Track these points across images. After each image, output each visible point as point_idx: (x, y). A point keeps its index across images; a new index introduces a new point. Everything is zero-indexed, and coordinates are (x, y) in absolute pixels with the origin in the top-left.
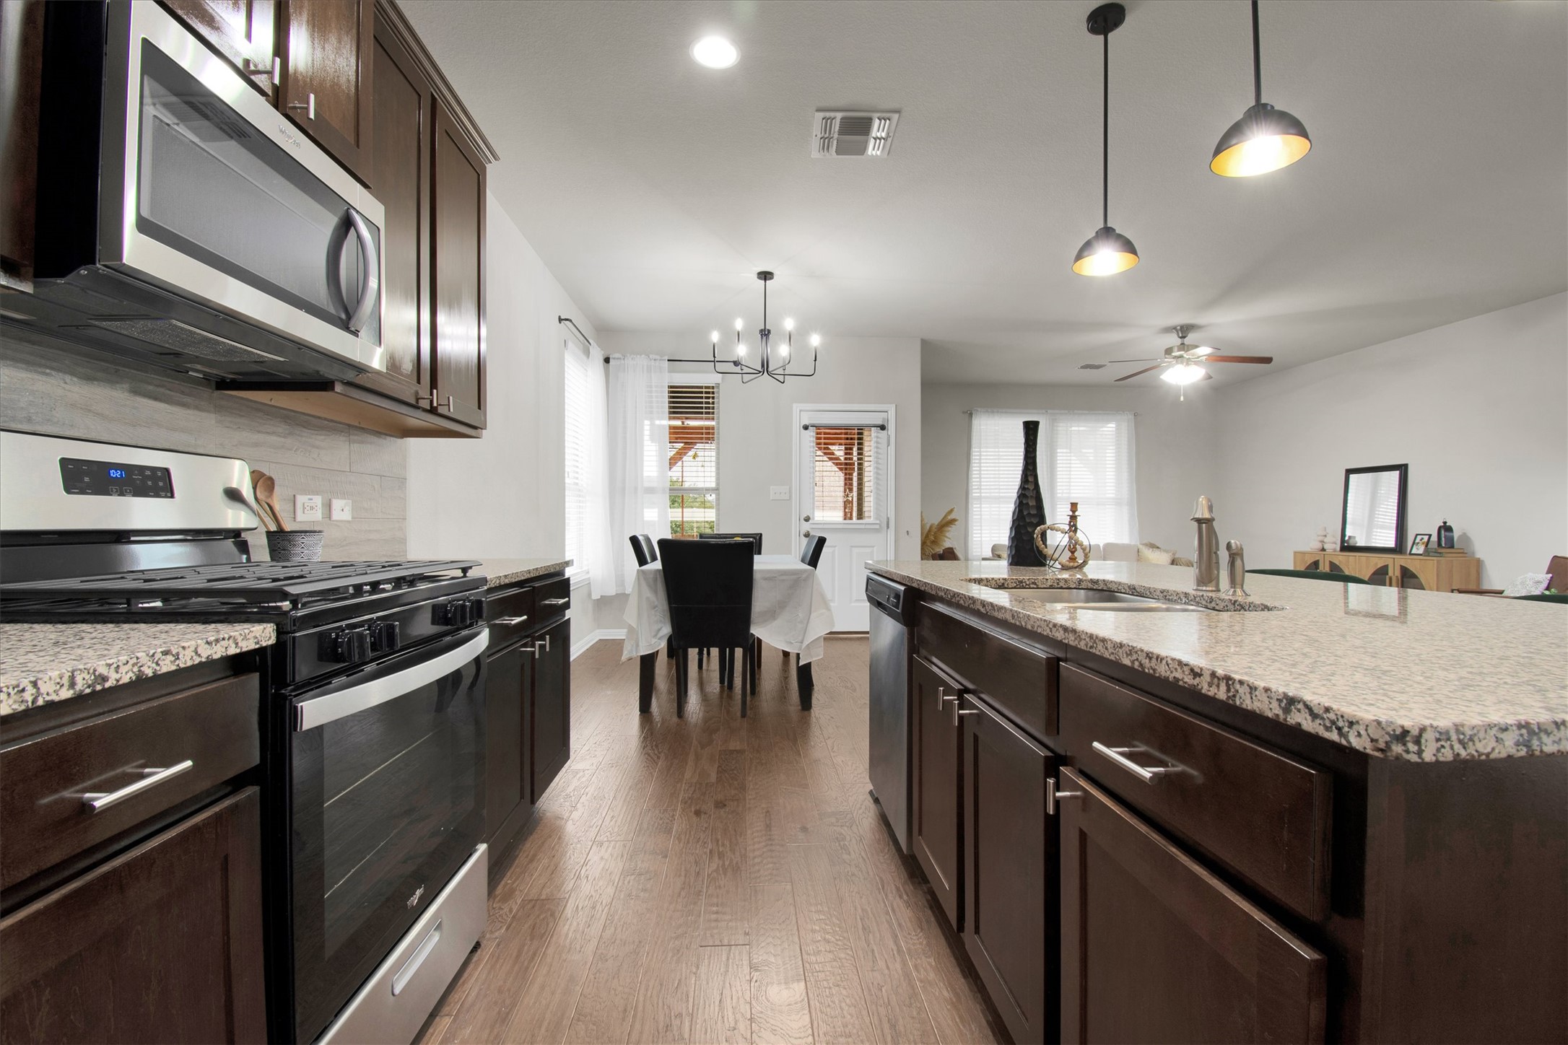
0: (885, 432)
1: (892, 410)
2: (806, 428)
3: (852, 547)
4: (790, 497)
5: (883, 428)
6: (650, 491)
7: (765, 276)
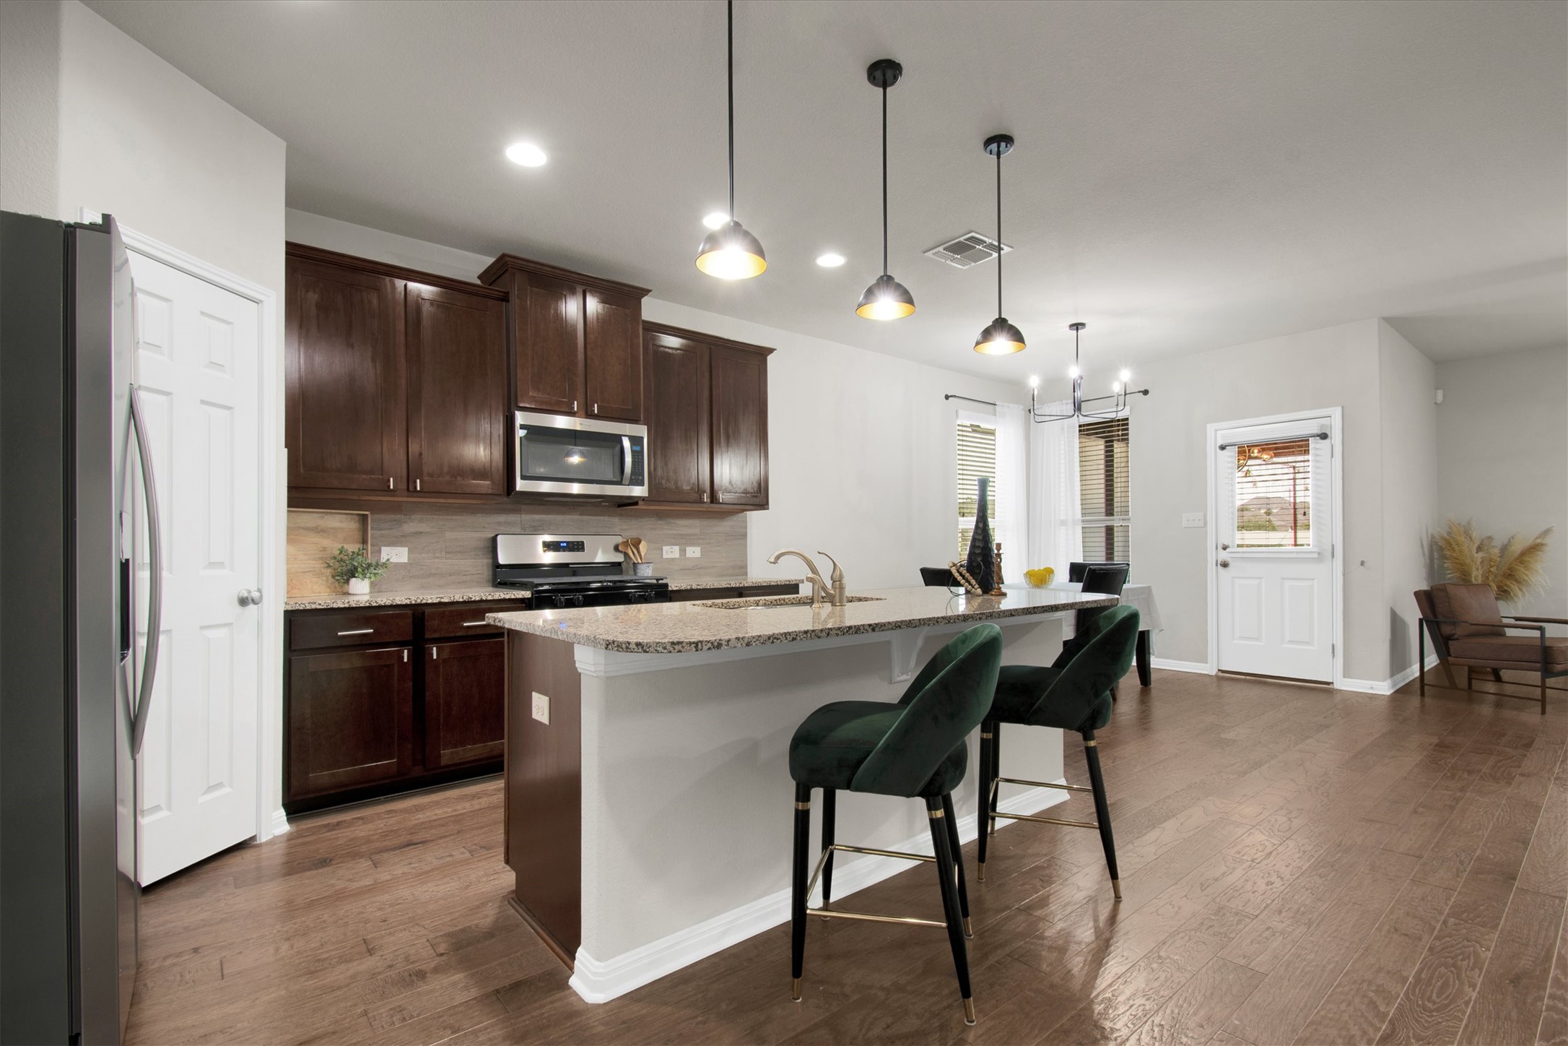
0: (1327, 442)
1: (1336, 413)
2: (1223, 448)
3: (1283, 579)
4: (1205, 524)
5: (1324, 436)
6: (1063, 523)
7: (1077, 326)
